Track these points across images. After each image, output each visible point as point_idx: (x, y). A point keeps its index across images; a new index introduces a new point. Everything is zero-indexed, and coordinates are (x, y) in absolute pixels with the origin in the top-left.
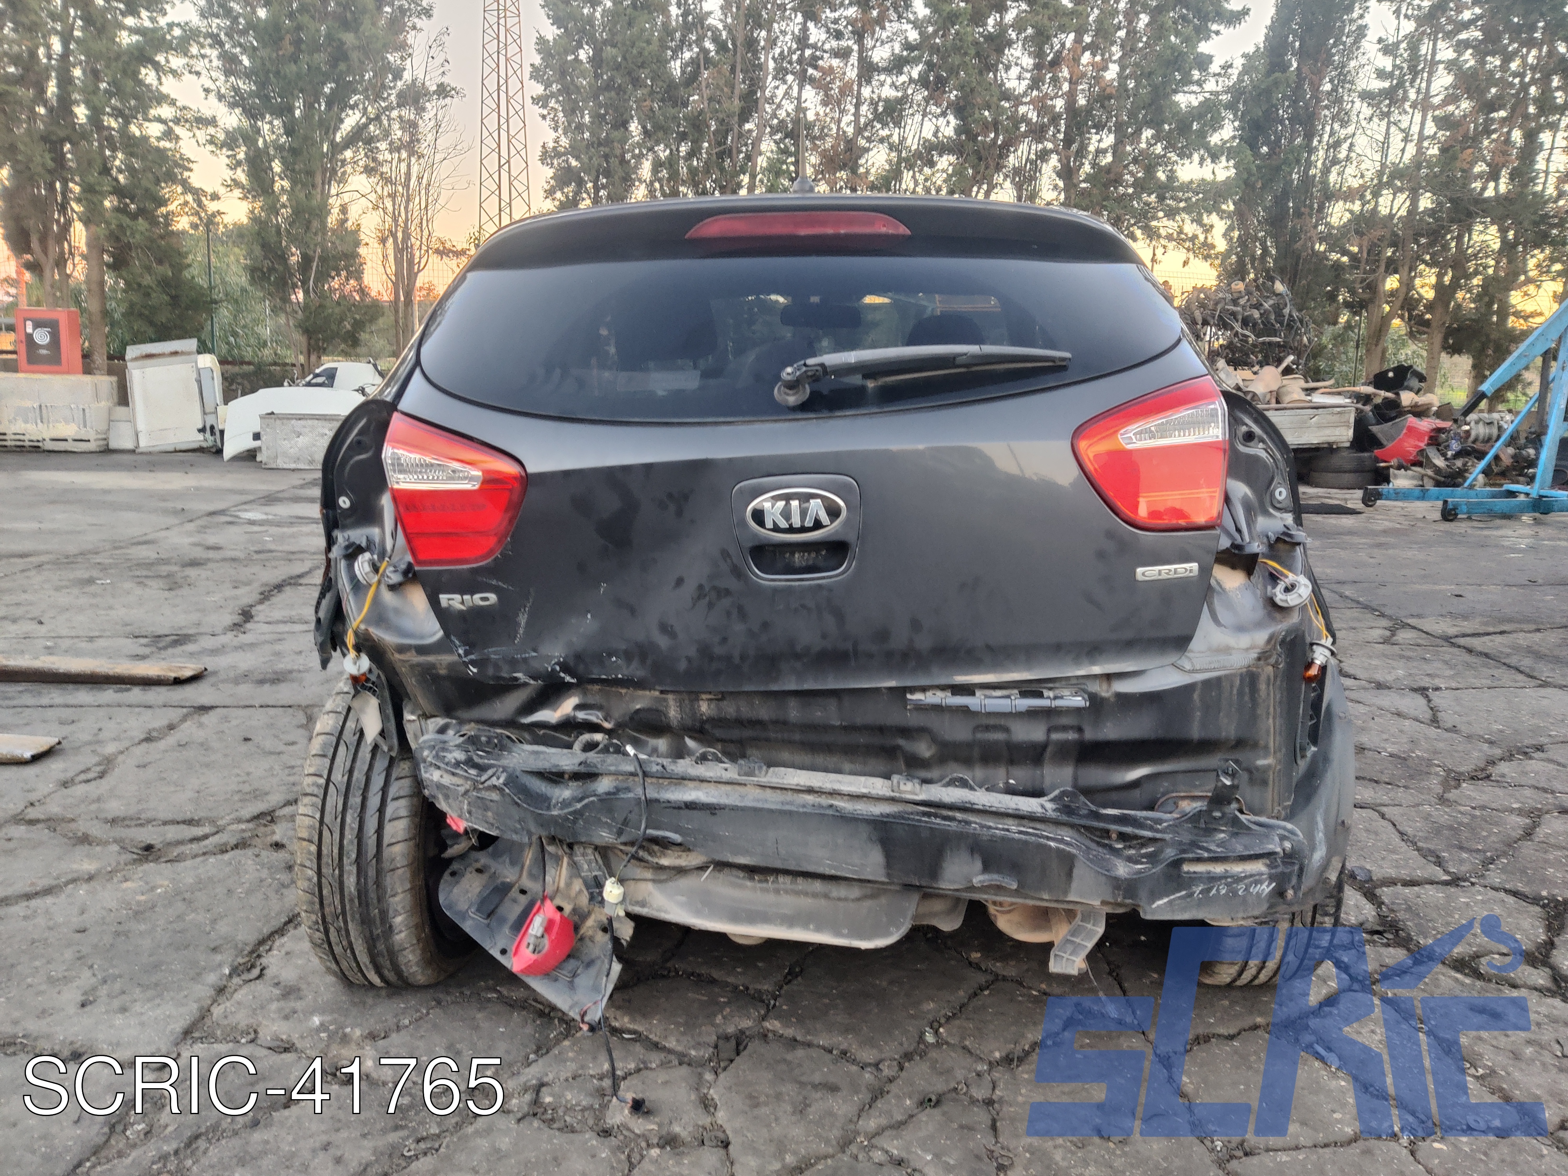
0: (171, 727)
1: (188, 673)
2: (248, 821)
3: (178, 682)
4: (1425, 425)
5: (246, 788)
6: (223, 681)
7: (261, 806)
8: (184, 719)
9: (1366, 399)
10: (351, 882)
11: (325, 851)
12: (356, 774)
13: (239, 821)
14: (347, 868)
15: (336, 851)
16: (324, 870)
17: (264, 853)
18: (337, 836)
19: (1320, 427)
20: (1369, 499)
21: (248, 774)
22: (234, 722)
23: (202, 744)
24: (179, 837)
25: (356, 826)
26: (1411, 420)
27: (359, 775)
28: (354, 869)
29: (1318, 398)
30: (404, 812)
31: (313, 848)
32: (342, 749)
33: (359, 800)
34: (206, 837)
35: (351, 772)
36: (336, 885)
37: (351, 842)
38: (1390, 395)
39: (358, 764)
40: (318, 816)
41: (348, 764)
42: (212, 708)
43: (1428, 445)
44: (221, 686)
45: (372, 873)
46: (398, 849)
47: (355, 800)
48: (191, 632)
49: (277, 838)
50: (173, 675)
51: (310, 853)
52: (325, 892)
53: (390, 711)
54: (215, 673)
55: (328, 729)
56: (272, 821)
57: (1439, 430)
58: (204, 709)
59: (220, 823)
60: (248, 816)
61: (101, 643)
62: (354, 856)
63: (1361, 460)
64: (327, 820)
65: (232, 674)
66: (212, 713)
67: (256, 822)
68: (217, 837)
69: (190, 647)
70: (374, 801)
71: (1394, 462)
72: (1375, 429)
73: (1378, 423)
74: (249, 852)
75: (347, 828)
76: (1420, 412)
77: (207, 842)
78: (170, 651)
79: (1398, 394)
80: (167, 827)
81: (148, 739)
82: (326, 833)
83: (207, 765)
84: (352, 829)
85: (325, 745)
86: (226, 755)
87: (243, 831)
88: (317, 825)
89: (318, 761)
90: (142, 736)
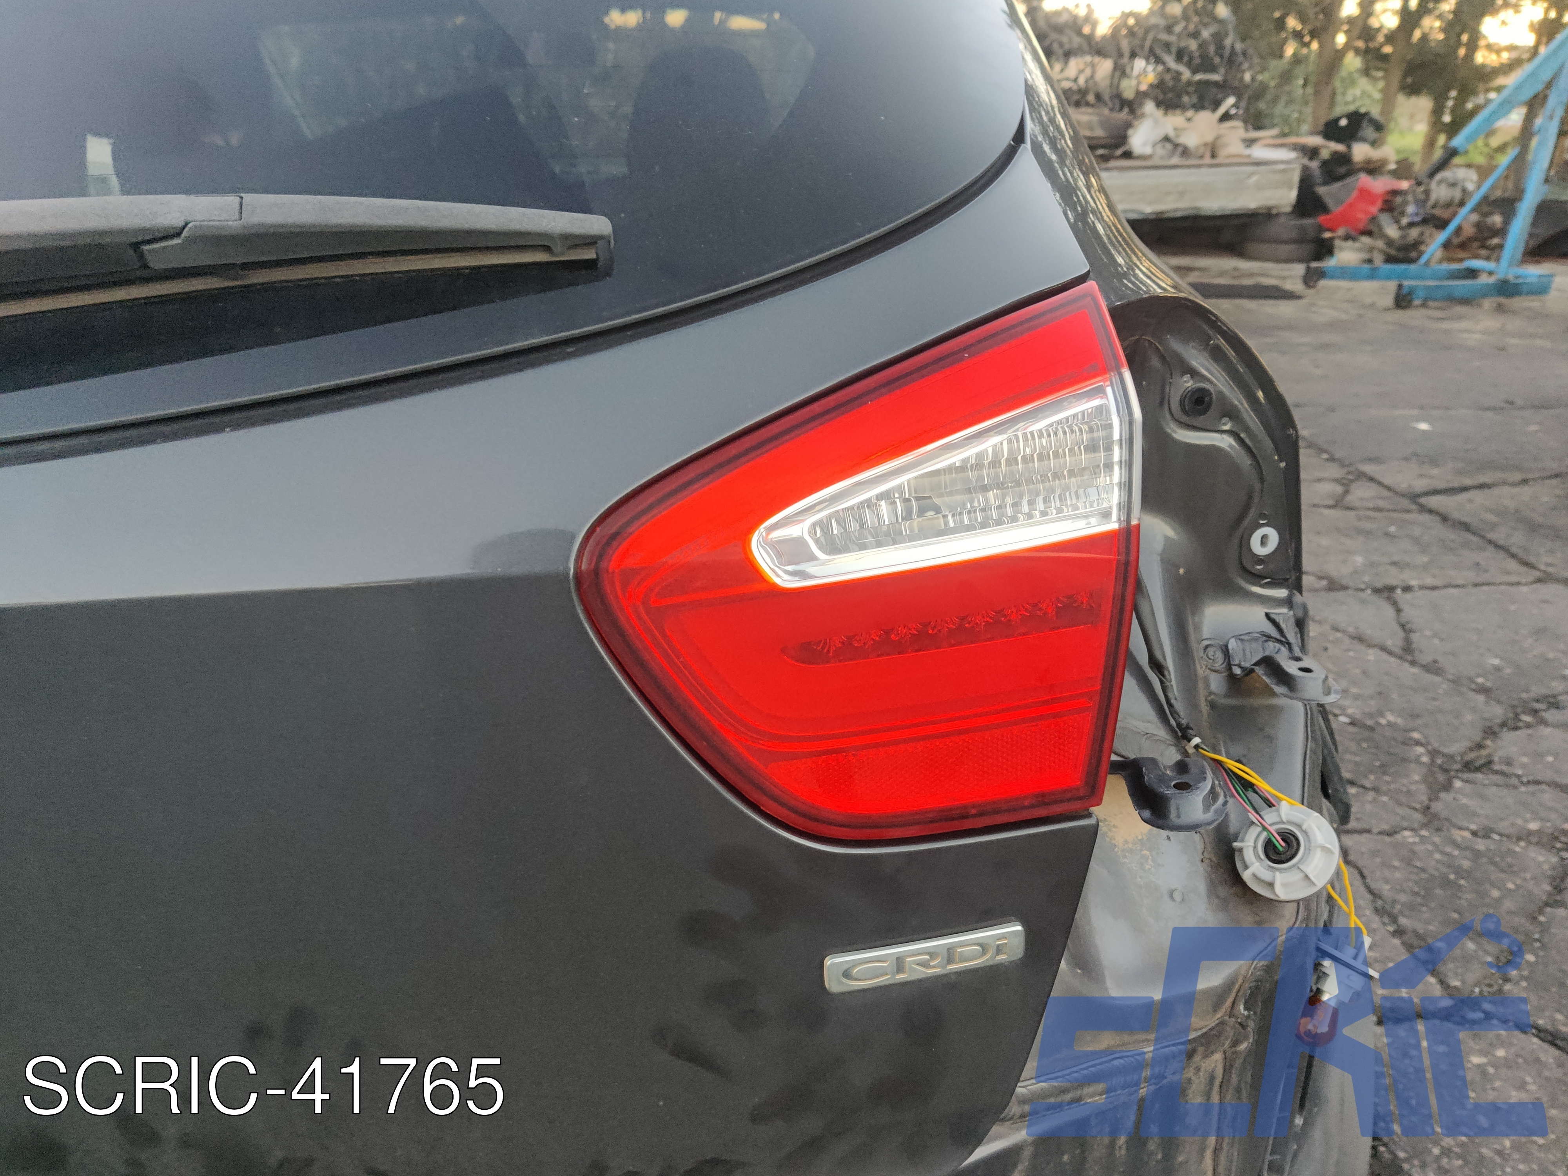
4: (1380, 185)
9: (1312, 153)
19: (1259, 187)
20: (1311, 278)
26: (1364, 179)
29: (1259, 152)
38: (1340, 147)
43: (1382, 210)
57: (1395, 193)
63: (1302, 228)
71: (1341, 232)
72: (1321, 190)
73: (1325, 183)
76: (1373, 169)
79: (1349, 147)
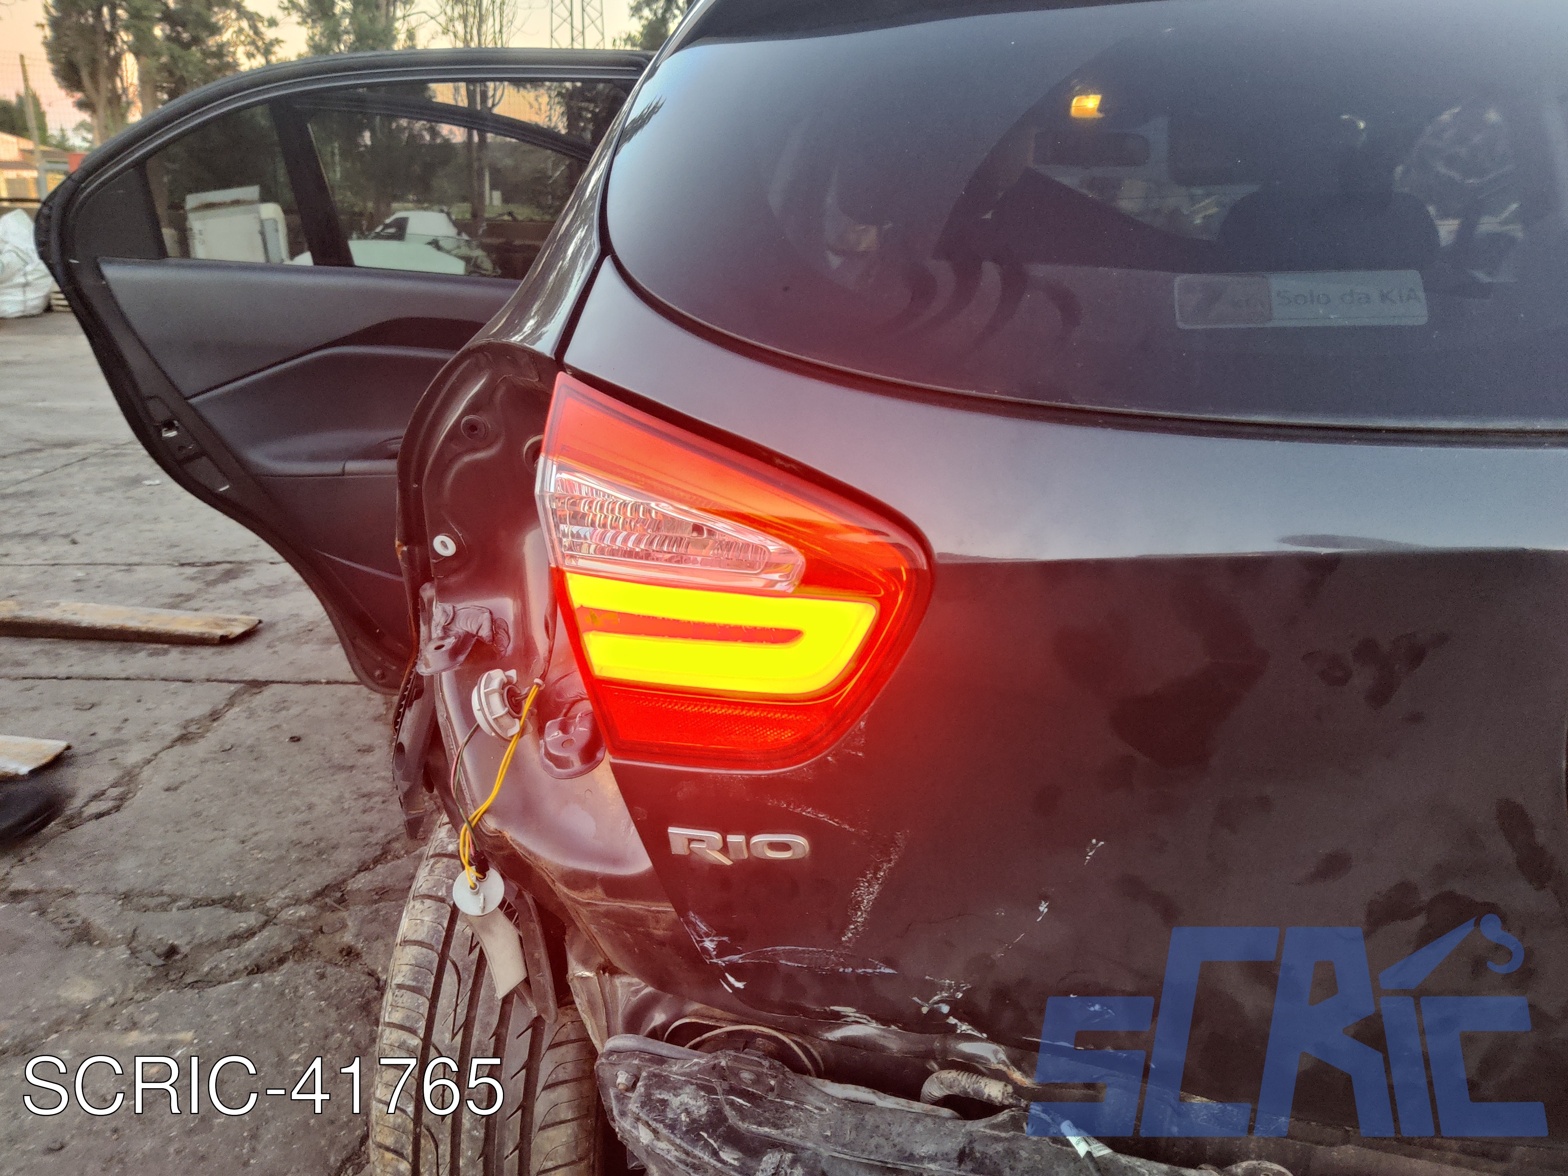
0: (215, 716)
1: (238, 630)
2: (309, 901)
3: (225, 641)
5: (308, 836)
6: (281, 639)
7: (325, 874)
8: (231, 702)
12: (476, 1032)
13: (297, 901)
17: (330, 970)
18: (446, 1150)
21: (310, 807)
22: (295, 710)
23: (251, 749)
24: (212, 935)
25: (479, 1134)
32: (449, 979)
34: (251, 933)
35: (468, 1026)
37: (472, 1163)
39: (480, 1011)
41: (462, 1011)
42: (267, 683)
44: (280, 647)
48: (246, 558)
49: (347, 938)
50: (220, 632)
51: (398, 1173)
53: (541, 954)
54: (272, 625)
55: (421, 935)
56: (342, 901)
58: (257, 685)
59: (271, 904)
60: (308, 893)
61: (141, 574)
64: (427, 1118)
65: (293, 627)
66: (268, 693)
67: (319, 901)
68: (265, 933)
69: (245, 583)
70: (513, 1090)
74: (310, 968)
77: (250, 945)
78: (221, 588)
80: (197, 912)
81: (184, 738)
82: (427, 1142)
83: (256, 790)
85: (419, 966)
86: (282, 771)
87: (302, 920)
89: (407, 998)
90: (177, 733)
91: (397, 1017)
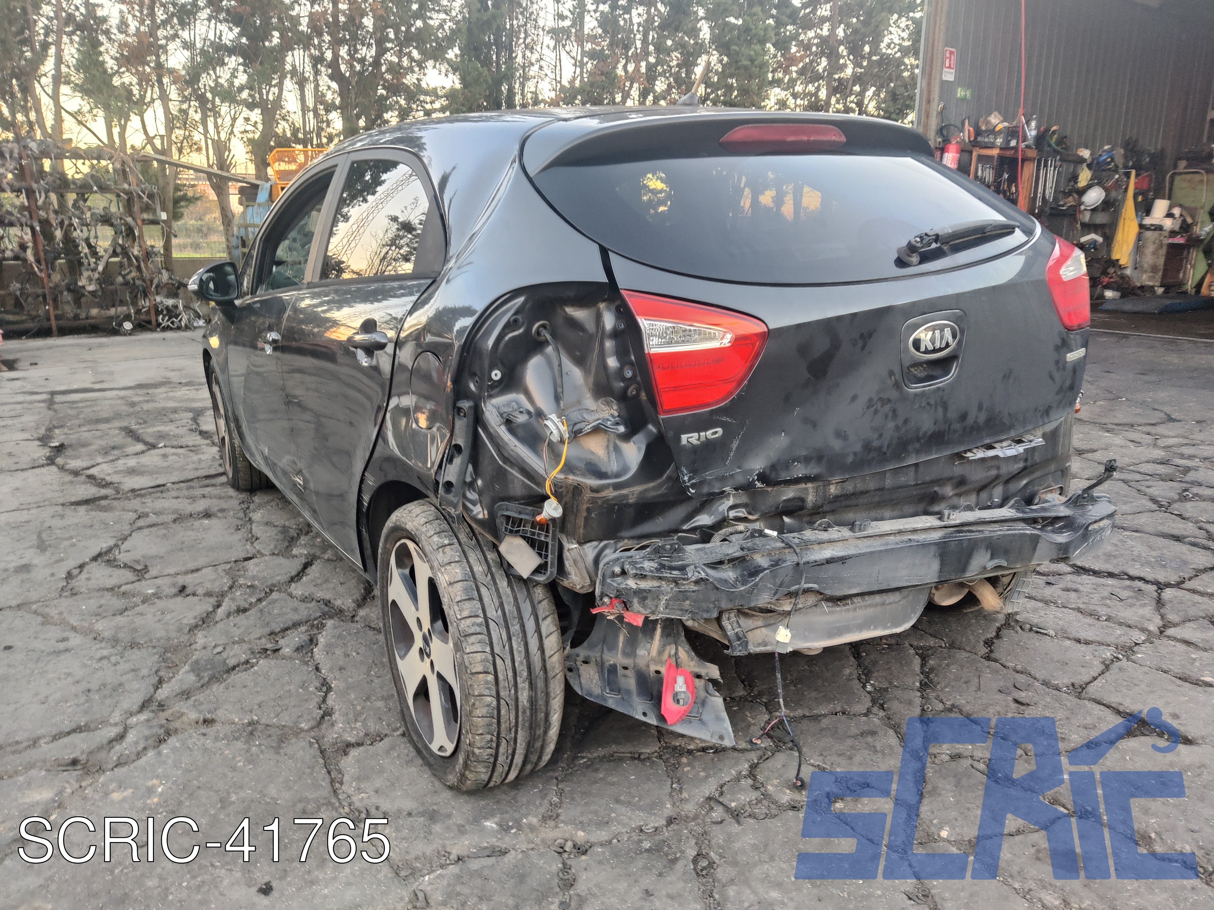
2: (140, 711)
5: (91, 686)
7: (133, 698)
10: (524, 696)
11: (501, 677)
12: (506, 607)
13: (132, 713)
14: (520, 685)
15: (510, 674)
16: (502, 694)
17: (206, 731)
18: (508, 662)
21: (68, 674)
24: (93, 745)
25: (522, 649)
27: (509, 608)
28: (527, 685)
30: (553, 628)
31: (491, 678)
32: (483, 590)
33: (517, 627)
34: (123, 735)
35: (502, 605)
36: (512, 703)
37: (521, 663)
40: (488, 649)
41: (496, 600)
45: (540, 684)
46: (556, 658)
47: (515, 628)
49: (194, 717)
51: (487, 682)
52: (503, 712)
56: (163, 705)
59: (113, 721)
60: (135, 708)
62: (525, 674)
64: (497, 650)
67: (147, 710)
68: (132, 732)
70: (530, 625)
74: (189, 734)
75: (515, 652)
77: (131, 739)
80: (64, 740)
82: (499, 661)
84: (520, 652)
87: (150, 720)
88: (490, 657)
89: (467, 605)
91: (466, 613)
